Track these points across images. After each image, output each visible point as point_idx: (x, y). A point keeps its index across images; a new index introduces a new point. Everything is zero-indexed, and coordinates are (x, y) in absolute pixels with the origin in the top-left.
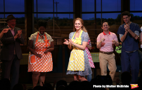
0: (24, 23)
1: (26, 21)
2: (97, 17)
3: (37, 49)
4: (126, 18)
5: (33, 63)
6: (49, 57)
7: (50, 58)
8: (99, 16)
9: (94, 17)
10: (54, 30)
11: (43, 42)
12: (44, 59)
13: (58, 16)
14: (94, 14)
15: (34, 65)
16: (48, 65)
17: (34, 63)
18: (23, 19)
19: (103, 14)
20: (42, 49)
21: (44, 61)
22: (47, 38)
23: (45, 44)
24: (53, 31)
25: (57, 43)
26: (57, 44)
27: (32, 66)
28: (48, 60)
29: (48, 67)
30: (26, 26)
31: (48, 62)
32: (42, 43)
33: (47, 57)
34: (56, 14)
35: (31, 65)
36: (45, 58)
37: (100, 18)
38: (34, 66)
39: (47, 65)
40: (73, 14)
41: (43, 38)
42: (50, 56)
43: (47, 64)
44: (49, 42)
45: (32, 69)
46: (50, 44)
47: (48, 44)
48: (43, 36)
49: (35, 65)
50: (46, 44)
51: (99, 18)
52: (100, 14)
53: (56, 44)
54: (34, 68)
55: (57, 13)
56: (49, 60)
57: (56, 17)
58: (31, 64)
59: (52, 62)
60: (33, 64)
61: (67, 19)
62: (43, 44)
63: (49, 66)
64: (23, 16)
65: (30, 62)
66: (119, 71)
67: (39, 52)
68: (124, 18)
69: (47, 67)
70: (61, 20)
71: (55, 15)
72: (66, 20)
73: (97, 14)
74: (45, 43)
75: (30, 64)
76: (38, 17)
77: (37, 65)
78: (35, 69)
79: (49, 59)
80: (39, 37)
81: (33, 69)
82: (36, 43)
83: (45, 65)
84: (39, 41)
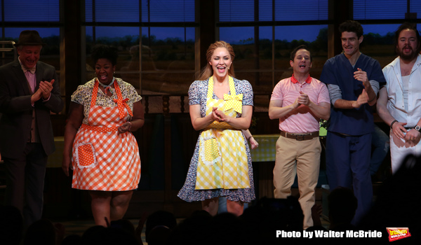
0: (57, 52)
1: (62, 48)
2: (262, 37)
3: (96, 126)
4: (351, 39)
5: (86, 167)
6: (129, 149)
7: (133, 153)
8: (266, 33)
9: (252, 36)
10: (140, 71)
11: (110, 106)
12: (117, 155)
13: (151, 34)
14: (252, 28)
15: (88, 170)
16: (128, 172)
17: (89, 166)
18: (55, 40)
19: (277, 28)
20: (109, 126)
21: (117, 160)
22: (122, 93)
23: (117, 111)
24: (139, 74)
25: (149, 107)
26: (149, 112)
27: (85, 174)
28: (127, 159)
29: (128, 176)
30: (63, 60)
31: (128, 163)
32: (108, 109)
33: (124, 150)
34: (147, 28)
35: (82, 170)
36: (117, 150)
37: (270, 38)
38: (88, 175)
39: (124, 172)
40: (193, 28)
41: (109, 94)
42: (133, 147)
43: (124, 168)
44: (128, 104)
45: (84, 184)
46: (132, 110)
47: (125, 110)
48: (108, 90)
49: (93, 170)
50: (121, 110)
51: (268, 40)
52: (269, 28)
53: (147, 109)
54: (88, 179)
55: (149, 24)
56: (130, 158)
57: (147, 36)
58: (81, 167)
59: (138, 164)
60: (85, 169)
61: (179, 42)
62: (113, 112)
63: (131, 176)
64: (55, 32)
65: (78, 162)
66: (323, 186)
67: (102, 133)
68: (345, 39)
69: (125, 177)
70: (161, 43)
71: (145, 30)
72: (174, 44)
73: (261, 28)
74: (116, 108)
75: (79, 169)
76: (97, 36)
77: (97, 171)
78: (91, 184)
79: (129, 153)
80: (100, 91)
81: (87, 183)
82: (92, 110)
83: (120, 173)
84: (100, 102)
